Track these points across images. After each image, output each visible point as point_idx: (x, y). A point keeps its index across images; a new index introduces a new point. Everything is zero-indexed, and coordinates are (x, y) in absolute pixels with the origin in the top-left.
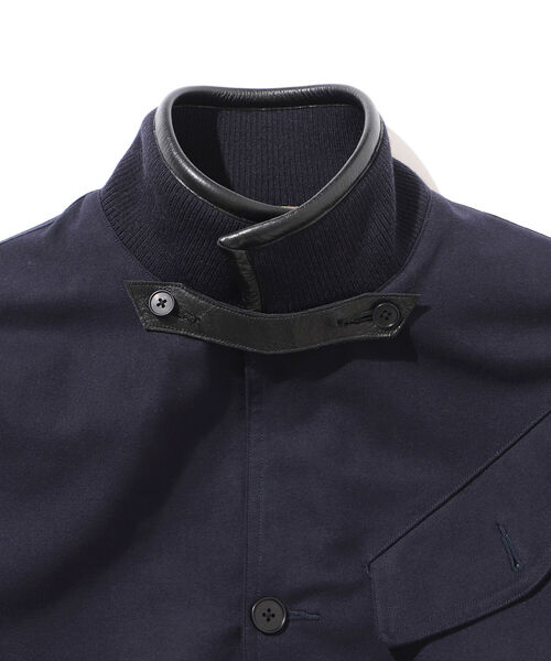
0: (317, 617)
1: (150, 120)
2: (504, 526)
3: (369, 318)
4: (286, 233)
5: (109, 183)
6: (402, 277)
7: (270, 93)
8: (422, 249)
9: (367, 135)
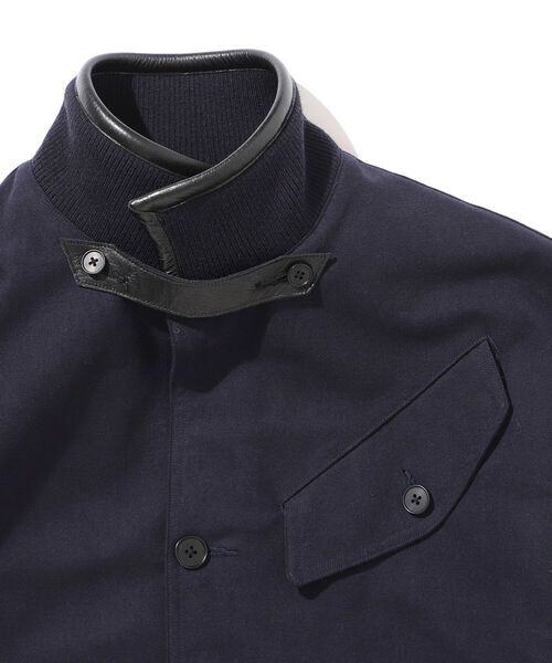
0: (235, 553)
1: (71, 88)
2: (409, 472)
3: (285, 279)
4: (193, 195)
5: (39, 153)
6: (312, 239)
7: (191, 58)
8: (330, 212)
9: (280, 99)
